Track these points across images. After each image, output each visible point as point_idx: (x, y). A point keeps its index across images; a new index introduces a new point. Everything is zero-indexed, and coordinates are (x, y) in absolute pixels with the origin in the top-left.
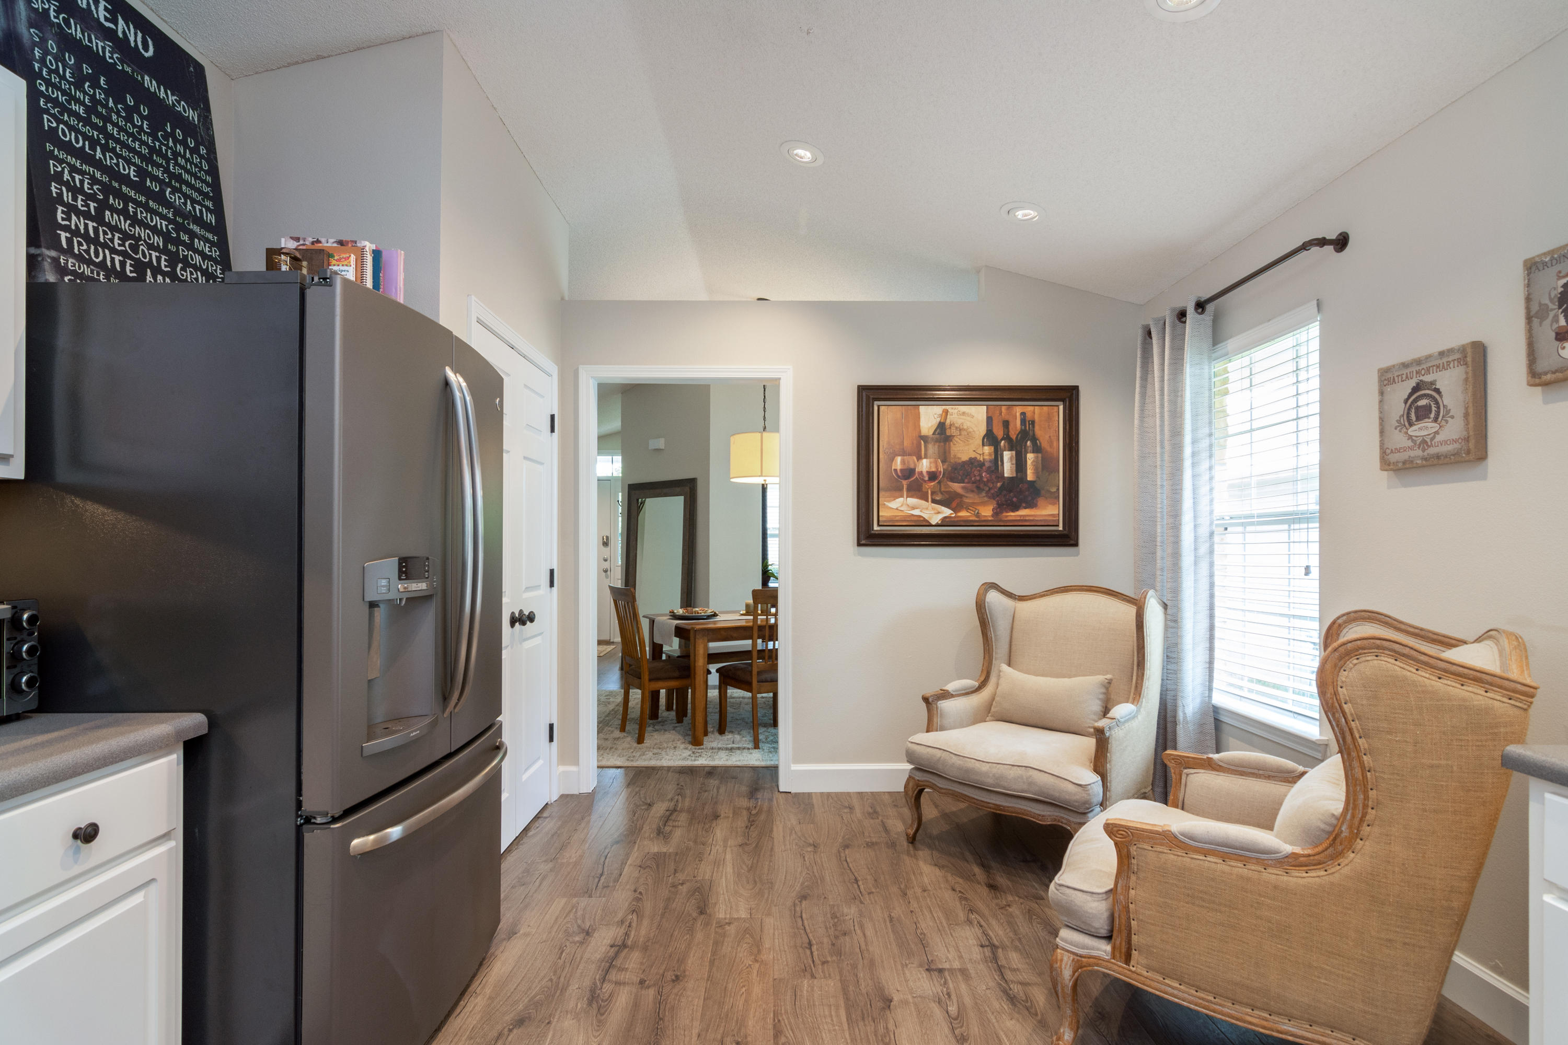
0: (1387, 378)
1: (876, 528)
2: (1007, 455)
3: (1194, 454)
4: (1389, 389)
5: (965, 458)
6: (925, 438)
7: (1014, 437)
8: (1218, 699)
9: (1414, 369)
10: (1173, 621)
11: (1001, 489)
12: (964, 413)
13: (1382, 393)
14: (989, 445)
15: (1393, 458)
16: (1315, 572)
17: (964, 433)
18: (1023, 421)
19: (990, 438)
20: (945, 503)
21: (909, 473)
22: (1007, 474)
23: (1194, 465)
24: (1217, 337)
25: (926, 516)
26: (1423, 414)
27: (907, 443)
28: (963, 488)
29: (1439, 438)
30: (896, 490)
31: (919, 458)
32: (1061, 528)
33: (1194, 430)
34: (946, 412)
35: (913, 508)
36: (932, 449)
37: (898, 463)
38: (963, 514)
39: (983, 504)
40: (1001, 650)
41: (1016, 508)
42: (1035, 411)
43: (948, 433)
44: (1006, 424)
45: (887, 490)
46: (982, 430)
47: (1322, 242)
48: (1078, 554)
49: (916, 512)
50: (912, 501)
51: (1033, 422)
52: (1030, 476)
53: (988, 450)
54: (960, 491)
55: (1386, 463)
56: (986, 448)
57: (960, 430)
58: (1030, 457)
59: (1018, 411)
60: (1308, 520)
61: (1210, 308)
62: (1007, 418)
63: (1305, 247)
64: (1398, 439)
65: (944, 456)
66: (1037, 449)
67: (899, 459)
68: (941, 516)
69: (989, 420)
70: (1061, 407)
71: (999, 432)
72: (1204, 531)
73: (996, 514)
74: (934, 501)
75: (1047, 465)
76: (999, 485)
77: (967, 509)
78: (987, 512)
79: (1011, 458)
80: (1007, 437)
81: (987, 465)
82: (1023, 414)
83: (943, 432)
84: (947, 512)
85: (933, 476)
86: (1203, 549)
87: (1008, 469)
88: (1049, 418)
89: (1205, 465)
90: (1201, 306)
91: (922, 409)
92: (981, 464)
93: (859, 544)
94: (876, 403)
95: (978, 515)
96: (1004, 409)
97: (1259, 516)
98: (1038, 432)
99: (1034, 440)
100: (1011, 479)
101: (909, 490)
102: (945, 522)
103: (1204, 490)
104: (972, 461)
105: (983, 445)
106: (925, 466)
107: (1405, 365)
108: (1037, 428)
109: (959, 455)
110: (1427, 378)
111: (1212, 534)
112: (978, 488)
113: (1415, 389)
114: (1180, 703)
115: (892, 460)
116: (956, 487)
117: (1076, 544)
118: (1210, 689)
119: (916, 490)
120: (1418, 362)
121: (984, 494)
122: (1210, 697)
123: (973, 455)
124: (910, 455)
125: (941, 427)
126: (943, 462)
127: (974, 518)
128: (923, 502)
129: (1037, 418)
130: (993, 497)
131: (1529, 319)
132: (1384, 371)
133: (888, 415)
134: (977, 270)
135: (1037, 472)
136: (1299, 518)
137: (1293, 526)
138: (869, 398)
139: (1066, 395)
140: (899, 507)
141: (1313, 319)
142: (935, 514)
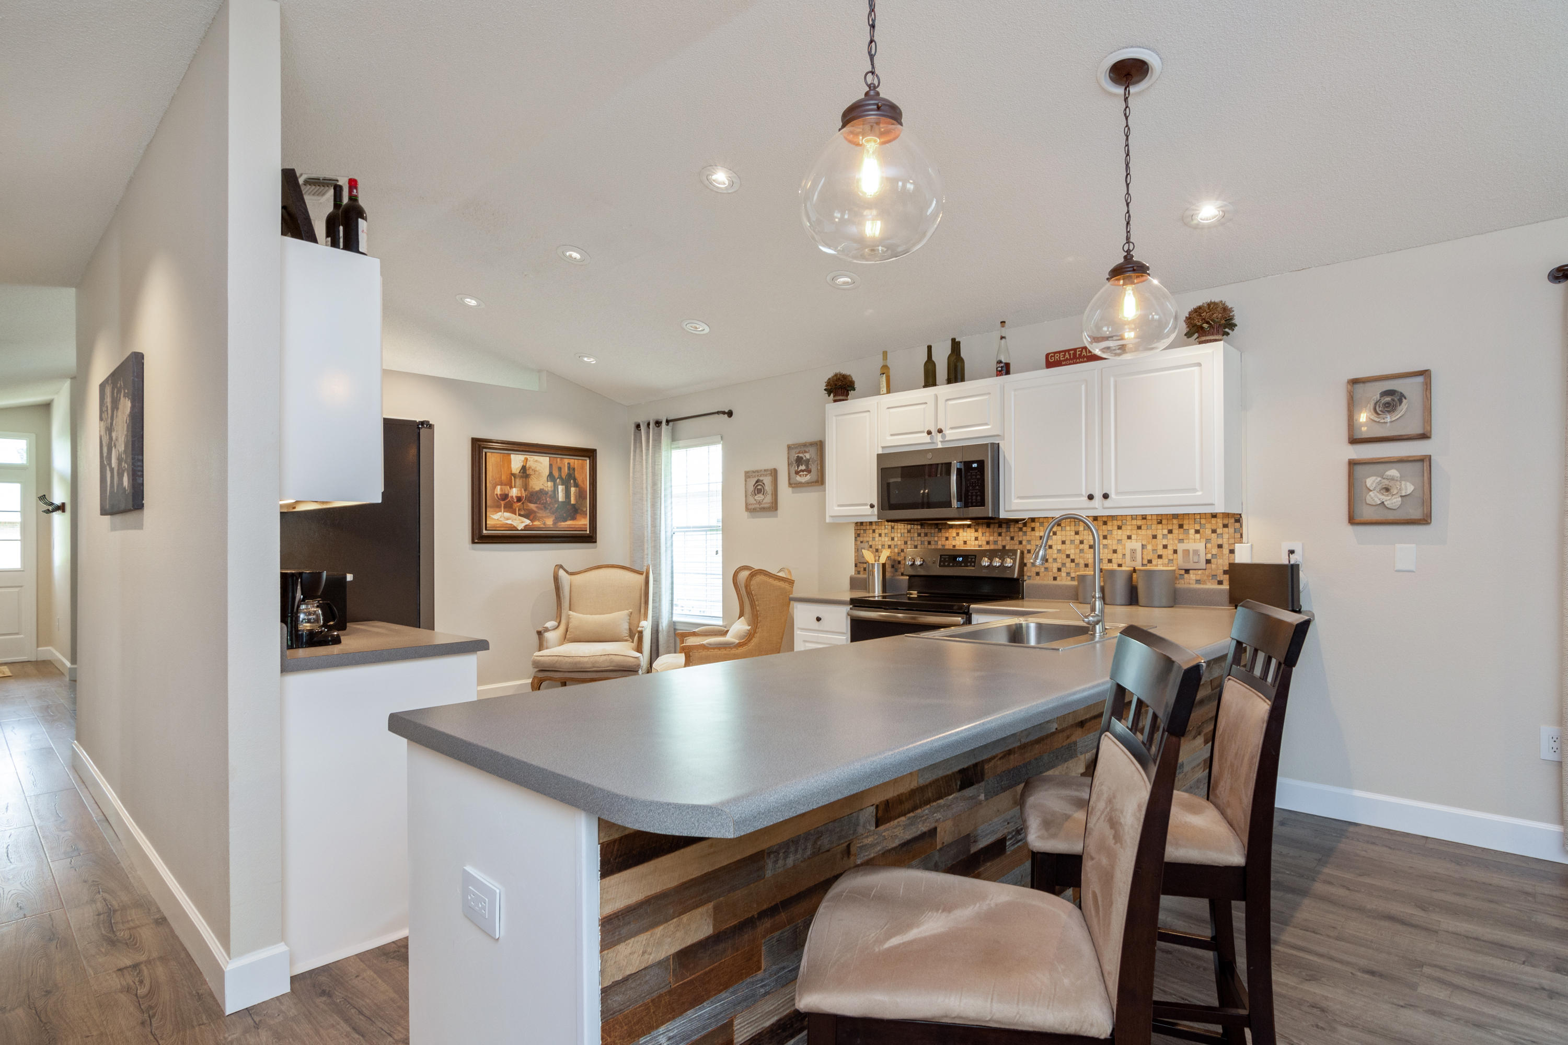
0: (748, 475)
1: (484, 532)
2: (561, 488)
3: (665, 496)
4: (748, 480)
5: (537, 489)
6: (514, 475)
7: (564, 477)
8: (675, 619)
9: (757, 474)
10: (657, 581)
11: (558, 508)
12: (536, 461)
13: (746, 481)
14: (551, 481)
15: (750, 507)
16: (720, 553)
17: (537, 473)
18: (569, 468)
19: (551, 477)
20: (526, 516)
21: (505, 497)
22: (560, 500)
23: (665, 502)
24: (674, 439)
25: (515, 524)
26: (759, 491)
27: (504, 478)
28: (537, 507)
29: (764, 501)
30: (497, 507)
31: (511, 487)
32: (588, 532)
34: (527, 459)
35: (508, 519)
36: (519, 482)
37: (498, 490)
38: (537, 523)
39: (548, 517)
40: (566, 604)
41: (566, 521)
42: (575, 462)
43: (528, 473)
44: (560, 469)
45: (491, 507)
46: (547, 472)
47: (724, 413)
48: (596, 547)
49: (509, 522)
50: (507, 514)
51: (574, 469)
52: (573, 502)
53: (550, 484)
54: (535, 509)
55: (747, 509)
56: (549, 483)
57: (535, 471)
58: (573, 489)
59: (566, 461)
60: (717, 530)
61: (671, 424)
62: (560, 465)
63: (718, 413)
64: (751, 500)
65: (525, 487)
66: (576, 485)
67: (499, 487)
68: (524, 525)
69: (551, 466)
70: (588, 461)
71: (556, 474)
72: (669, 534)
73: (555, 523)
74: (520, 515)
75: (581, 495)
76: (556, 506)
77: (539, 520)
78: (550, 522)
79: (563, 490)
80: (560, 477)
81: (550, 493)
82: (569, 464)
83: (525, 472)
84: (527, 522)
85: (519, 499)
86: (669, 543)
87: (561, 496)
88: (583, 467)
89: (669, 502)
90: (668, 422)
91: (513, 456)
92: (546, 493)
93: (473, 542)
94: (485, 450)
95: (544, 524)
96: (558, 460)
97: (693, 527)
98: (577, 475)
99: (575, 479)
100: (562, 502)
101: (505, 507)
102: (526, 528)
103: (669, 514)
104: (541, 491)
105: (548, 481)
106: (514, 492)
107: (754, 472)
108: (576, 473)
109: (534, 487)
110: (761, 478)
111: (672, 536)
112: (545, 507)
113: (757, 482)
114: (660, 622)
115: (495, 488)
116: (532, 506)
117: (596, 542)
118: (672, 614)
119: (509, 507)
120: (757, 471)
121: (548, 511)
122: (672, 617)
123: (542, 487)
124: (505, 485)
125: (524, 468)
126: (525, 490)
127: (542, 526)
128: (513, 516)
129: (576, 467)
130: (553, 513)
131: (788, 464)
132: (746, 473)
133: (492, 459)
134: (540, 371)
135: (576, 499)
136: (711, 529)
137: (708, 533)
138: (480, 446)
139: (590, 454)
140: (498, 518)
141: (719, 443)
142: (520, 523)
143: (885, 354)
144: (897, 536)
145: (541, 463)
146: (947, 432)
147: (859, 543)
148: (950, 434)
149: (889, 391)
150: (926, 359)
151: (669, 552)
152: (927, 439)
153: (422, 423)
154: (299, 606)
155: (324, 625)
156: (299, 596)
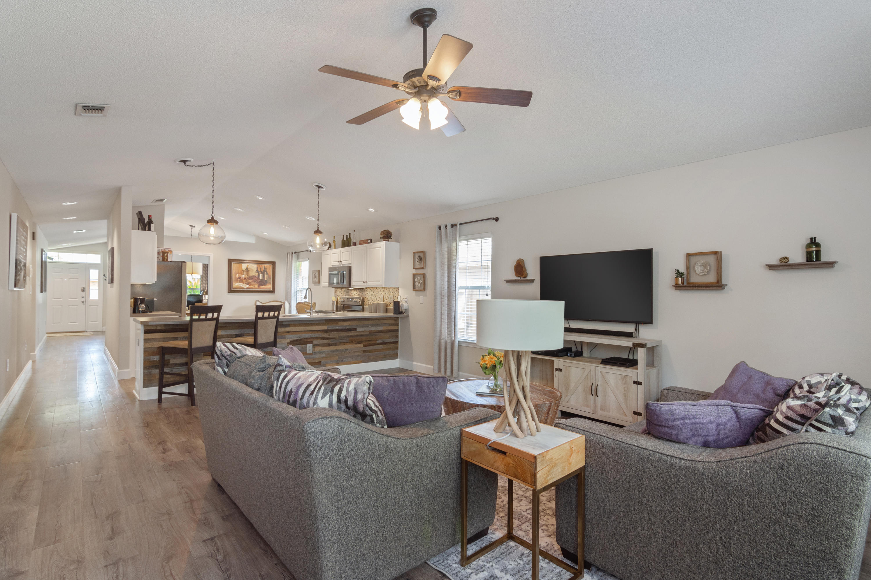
1: (232, 289)
2: (261, 275)
3: (294, 278)
4: (313, 273)
5: (252, 275)
6: (243, 271)
9: (315, 271)
11: (259, 282)
12: (252, 266)
15: (314, 282)
18: (264, 268)
19: (257, 271)
20: (248, 284)
21: (240, 278)
23: (294, 280)
24: (298, 258)
25: (243, 287)
26: (315, 277)
27: (239, 272)
29: (316, 280)
30: (237, 281)
31: (242, 275)
32: (272, 290)
33: (294, 274)
34: (248, 265)
35: (241, 285)
36: (245, 273)
37: (237, 275)
38: (251, 286)
39: (256, 284)
44: (261, 268)
45: (235, 281)
46: (256, 270)
47: (309, 251)
48: (275, 295)
49: (241, 286)
50: (240, 283)
52: (266, 279)
53: (257, 274)
54: (251, 282)
57: (251, 269)
58: (266, 275)
59: (263, 266)
61: (297, 253)
63: (307, 251)
64: (314, 280)
65: (248, 275)
66: (267, 274)
67: (238, 275)
68: (247, 287)
69: (257, 267)
70: (272, 266)
71: (259, 270)
72: (295, 291)
73: (258, 287)
74: (245, 284)
75: (269, 277)
78: (256, 286)
80: (261, 271)
82: (264, 267)
83: (247, 270)
84: (248, 286)
85: (245, 279)
86: (295, 294)
87: (261, 278)
89: (296, 280)
90: (295, 253)
91: (243, 265)
93: (228, 292)
94: (233, 263)
95: (254, 287)
98: (267, 270)
99: (266, 272)
100: (261, 280)
101: (240, 281)
102: (248, 288)
104: (253, 276)
106: (243, 276)
110: (316, 273)
111: (297, 291)
115: (236, 275)
116: (250, 281)
117: (275, 293)
119: (241, 281)
124: (240, 274)
125: (247, 268)
126: (247, 276)
128: (243, 284)
130: (258, 283)
132: (313, 271)
133: (235, 265)
134: (255, 236)
135: (267, 278)
138: (231, 262)
139: (273, 263)
140: (237, 285)
141: (307, 261)
142: (245, 287)
143: (334, 237)
144: (342, 292)
145: (254, 267)
146: (342, 262)
147: (335, 294)
148: (343, 263)
149: (335, 248)
150: (342, 239)
151: (295, 296)
152: (338, 264)
154: (139, 305)
155: (146, 309)
156: (139, 302)
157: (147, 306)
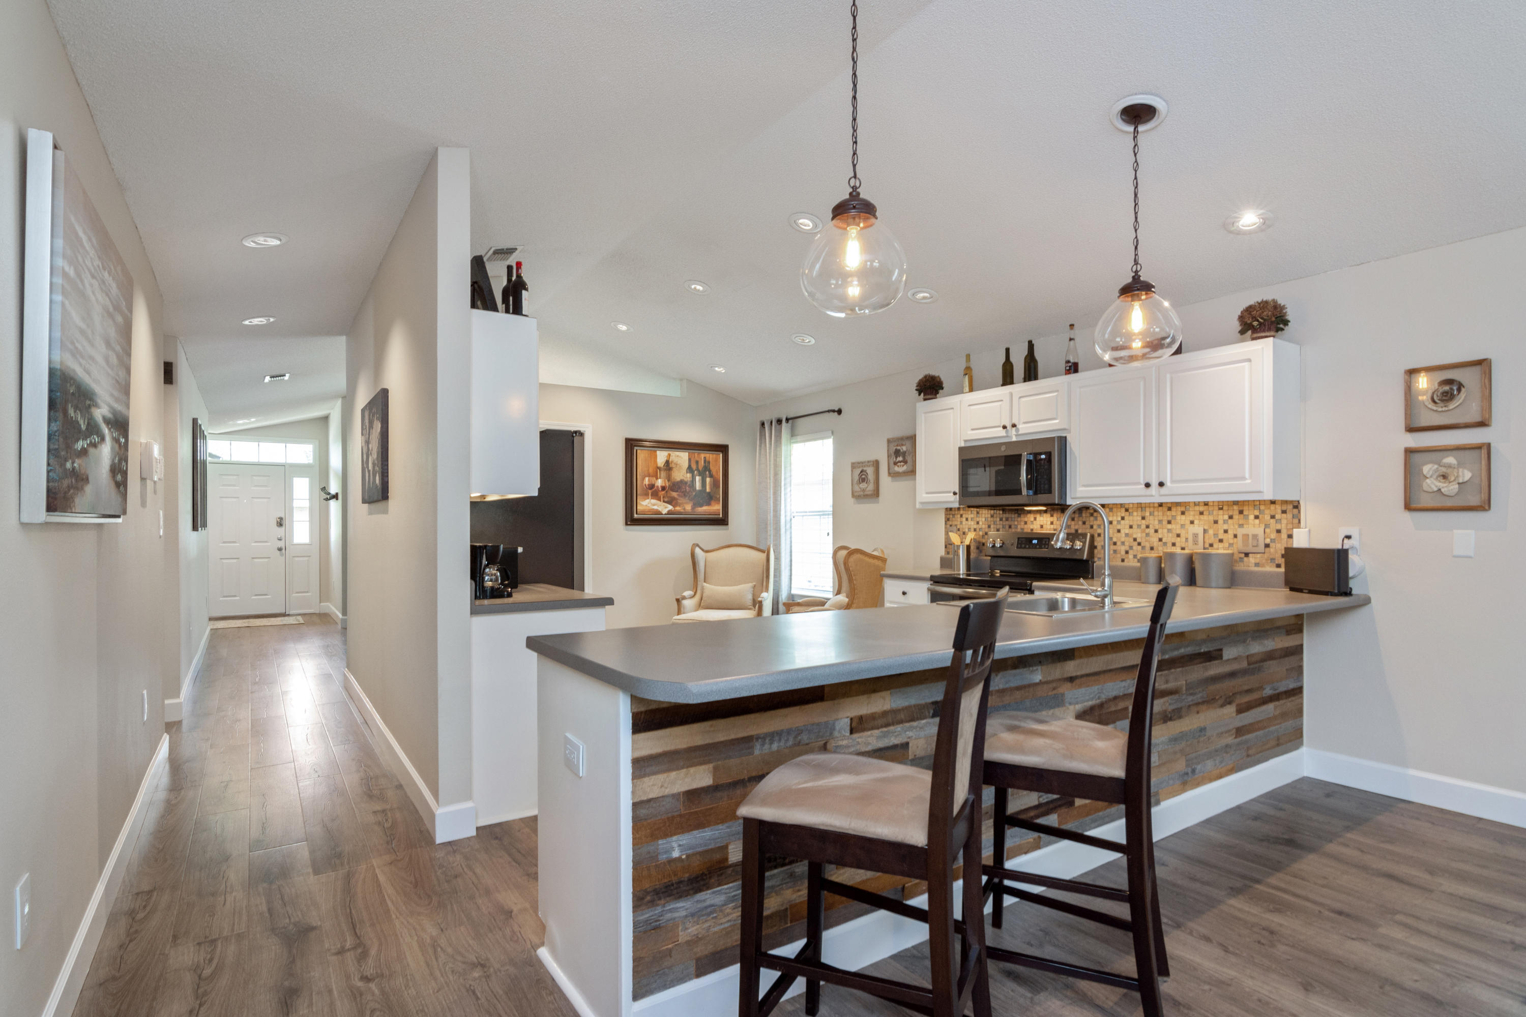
0: (854, 466)
1: (636, 516)
2: (698, 478)
3: (785, 485)
4: (854, 470)
5: (678, 479)
6: (659, 468)
7: (701, 470)
8: (794, 592)
9: (861, 465)
10: (778, 559)
11: (695, 496)
12: (678, 456)
13: (852, 471)
14: (690, 473)
15: (856, 494)
16: (831, 534)
17: (678, 466)
18: (705, 461)
19: (690, 469)
20: (669, 503)
21: (652, 486)
22: (698, 488)
23: (785, 489)
24: (793, 434)
25: (660, 509)
26: (863, 480)
27: (651, 471)
28: (678, 495)
29: (867, 489)
30: (646, 495)
31: (657, 479)
32: (721, 516)
33: (785, 474)
34: (669, 455)
35: (654, 505)
36: (663, 474)
37: (647, 481)
38: (678, 508)
39: (687, 503)
40: (701, 576)
41: (701, 506)
42: (710, 456)
43: (671, 466)
44: (697, 462)
45: (641, 495)
46: (686, 465)
47: (834, 411)
48: (728, 529)
49: (655, 507)
50: (654, 501)
51: (709, 462)
52: (708, 490)
53: (689, 475)
54: (676, 496)
55: (853, 496)
56: (688, 474)
57: (676, 465)
58: (708, 480)
59: (703, 456)
60: (828, 515)
61: (790, 421)
62: (698, 459)
63: (829, 411)
64: (857, 488)
65: (669, 478)
66: (711, 476)
67: (647, 479)
68: (667, 510)
69: (690, 460)
70: (721, 455)
71: (694, 466)
72: (788, 519)
73: (693, 508)
74: (664, 502)
75: (715, 484)
76: (694, 494)
77: (680, 506)
78: (688, 507)
79: (699, 480)
80: (698, 469)
81: (689, 483)
82: (705, 458)
83: (668, 466)
84: (670, 507)
85: (663, 488)
86: (788, 526)
87: (698, 486)
88: (717, 460)
89: (788, 490)
90: (787, 420)
91: (658, 452)
92: (686, 483)
93: (627, 524)
94: (635, 448)
95: (684, 509)
96: (696, 455)
97: (809, 512)
98: (711, 467)
99: (710, 471)
100: (699, 491)
101: (652, 495)
102: (669, 513)
103: (788, 500)
104: (682, 481)
105: (687, 473)
106: (660, 483)
107: (858, 463)
108: (711, 465)
109: (676, 478)
110: (865, 469)
111: (791, 520)
112: (685, 495)
113: (862, 472)
114: (780, 594)
115: (643, 479)
116: (674, 494)
117: (727, 524)
118: (791, 588)
119: (655, 495)
120: (862, 463)
121: (687, 498)
122: (790, 591)
123: (682, 478)
124: (653, 476)
125: (667, 462)
126: (668, 481)
127: (682, 511)
128: (658, 502)
129: (711, 460)
130: (691, 500)
131: (888, 457)
132: (853, 464)
133: (641, 455)
134: (681, 380)
135: (711, 488)
136: (822, 514)
137: (822, 517)
138: (632, 444)
139: (723, 449)
140: (647, 505)
141: (830, 437)
142: (664, 509)
143: (968, 357)
144: (982, 520)
145: (682, 458)
146: (1020, 426)
147: (948, 526)
148: (1023, 428)
149: (971, 390)
150: (1003, 359)
151: (788, 533)
152: (1003, 433)
153: (576, 432)
154: (484, 569)
155: (502, 583)
156: (485, 562)
157: (505, 575)
